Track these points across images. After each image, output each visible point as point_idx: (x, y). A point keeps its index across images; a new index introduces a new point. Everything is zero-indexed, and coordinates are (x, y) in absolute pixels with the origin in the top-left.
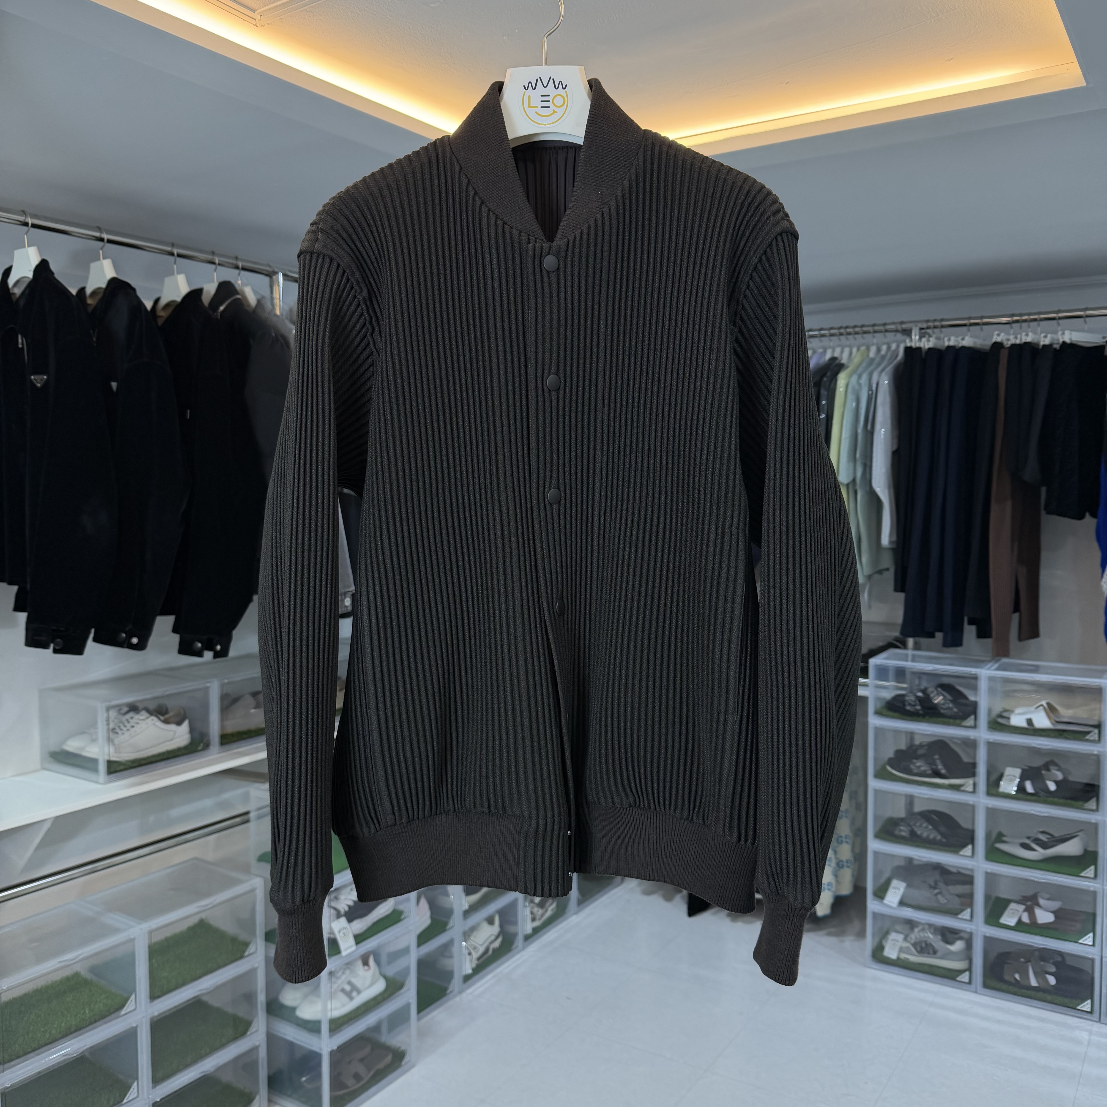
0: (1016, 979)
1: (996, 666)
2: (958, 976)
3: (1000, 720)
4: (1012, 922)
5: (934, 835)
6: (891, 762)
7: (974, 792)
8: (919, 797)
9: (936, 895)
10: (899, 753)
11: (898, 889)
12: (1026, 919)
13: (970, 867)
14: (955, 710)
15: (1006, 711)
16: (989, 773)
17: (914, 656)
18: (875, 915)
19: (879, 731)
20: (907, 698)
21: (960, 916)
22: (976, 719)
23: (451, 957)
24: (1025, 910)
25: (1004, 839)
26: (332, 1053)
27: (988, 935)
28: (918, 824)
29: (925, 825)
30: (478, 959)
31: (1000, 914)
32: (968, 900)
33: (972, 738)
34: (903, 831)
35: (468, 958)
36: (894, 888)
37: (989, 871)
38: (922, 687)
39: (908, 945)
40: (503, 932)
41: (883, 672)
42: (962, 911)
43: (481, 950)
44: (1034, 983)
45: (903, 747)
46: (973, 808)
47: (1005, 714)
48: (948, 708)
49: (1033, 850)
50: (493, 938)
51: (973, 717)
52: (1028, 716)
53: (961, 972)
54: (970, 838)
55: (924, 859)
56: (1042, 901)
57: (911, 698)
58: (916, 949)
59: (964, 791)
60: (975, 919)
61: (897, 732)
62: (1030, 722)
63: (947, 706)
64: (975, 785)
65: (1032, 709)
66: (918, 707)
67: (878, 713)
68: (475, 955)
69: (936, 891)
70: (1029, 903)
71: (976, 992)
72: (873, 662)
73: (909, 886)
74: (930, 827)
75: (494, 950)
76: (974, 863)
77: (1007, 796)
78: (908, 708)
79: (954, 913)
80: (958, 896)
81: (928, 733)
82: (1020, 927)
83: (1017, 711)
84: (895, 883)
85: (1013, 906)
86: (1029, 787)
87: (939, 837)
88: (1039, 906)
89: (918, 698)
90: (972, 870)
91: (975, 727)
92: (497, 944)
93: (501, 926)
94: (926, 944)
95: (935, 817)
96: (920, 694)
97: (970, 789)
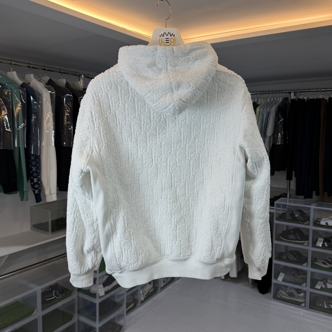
0: (320, 306)
1: (316, 204)
2: (302, 304)
3: (317, 223)
4: (319, 287)
5: (294, 259)
6: (281, 235)
7: (308, 245)
8: (290, 247)
9: (295, 278)
10: (283, 231)
11: (282, 276)
12: (324, 286)
13: (306, 270)
14: (302, 219)
15: (318, 219)
16: (313, 239)
17: (289, 200)
18: (274, 284)
19: (277, 225)
20: (287, 215)
21: (302, 285)
22: (309, 222)
23: (137, 295)
24: (323, 284)
25: (317, 260)
26: (100, 328)
27: (311, 292)
28: (289, 255)
29: (291, 255)
30: (146, 295)
31: (315, 285)
32: (305, 280)
33: (308, 228)
34: (284, 257)
35: (143, 295)
36: (281, 275)
37: (312, 271)
38: (292, 211)
39: (286, 294)
40: (154, 287)
41: (278, 205)
42: (303, 283)
43: (147, 292)
44: (326, 307)
45: (285, 230)
46: (307, 250)
47: (318, 220)
48: (300, 218)
49: (326, 264)
50: (151, 289)
51: (308, 221)
52: (326, 222)
53: (302, 303)
54: (306, 260)
55: (291, 267)
56: (329, 281)
57: (288, 214)
58: (288, 295)
59: (305, 245)
60: (307, 286)
61: (283, 225)
62: (327, 223)
63: (300, 217)
64: (308, 243)
65: (328, 219)
66: (290, 218)
67: (277, 219)
68: (145, 294)
69: (294, 277)
70: (325, 281)
71: (307, 310)
72: (276, 202)
73: (286, 275)
74: (293, 256)
75: (151, 292)
76: (307, 269)
77: (319, 247)
78: (287, 218)
79: (300, 284)
80: (302, 278)
81: (293, 226)
82: (322, 289)
83: (323, 219)
84: (281, 274)
85: (319, 282)
86: (326, 245)
87: (296, 260)
88: (328, 282)
89: (290, 214)
90: (307, 271)
91: (309, 225)
92: (152, 290)
93: (153, 284)
94: (292, 294)
95: (295, 253)
96: (291, 213)
97: (306, 244)
